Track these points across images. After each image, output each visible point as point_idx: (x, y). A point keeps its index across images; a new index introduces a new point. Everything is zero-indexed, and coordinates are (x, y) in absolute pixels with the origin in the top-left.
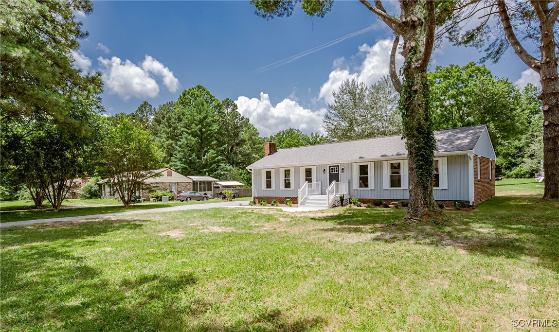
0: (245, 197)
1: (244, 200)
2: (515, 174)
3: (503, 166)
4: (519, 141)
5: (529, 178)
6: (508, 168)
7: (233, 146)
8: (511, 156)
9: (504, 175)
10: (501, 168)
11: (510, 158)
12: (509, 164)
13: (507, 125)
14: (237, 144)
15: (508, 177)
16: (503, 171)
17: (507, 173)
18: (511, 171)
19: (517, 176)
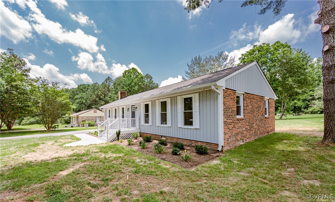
2: (310, 111)
3: (302, 107)
4: (313, 92)
5: (319, 114)
6: (305, 108)
8: (308, 101)
9: (303, 112)
10: (301, 108)
11: (307, 102)
12: (306, 105)
13: (302, 79)
15: (306, 113)
16: (302, 109)
17: (305, 111)
18: (307, 110)
19: (312, 113)
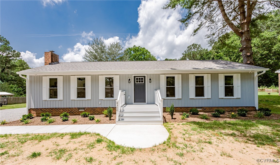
0: (15, 104)
1: (13, 108)
7: (4, 68)
14: (8, 68)
